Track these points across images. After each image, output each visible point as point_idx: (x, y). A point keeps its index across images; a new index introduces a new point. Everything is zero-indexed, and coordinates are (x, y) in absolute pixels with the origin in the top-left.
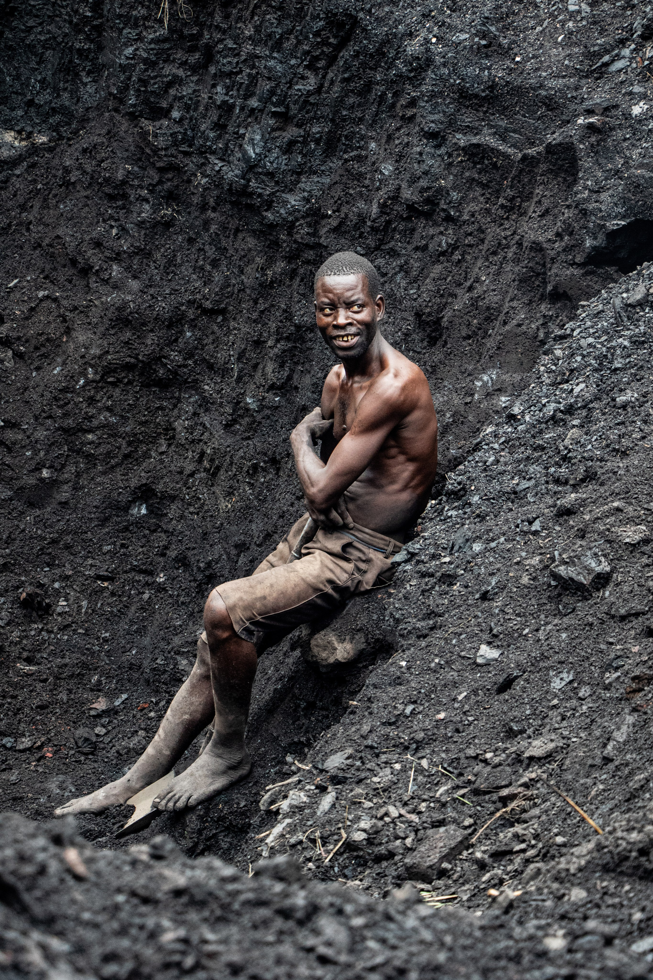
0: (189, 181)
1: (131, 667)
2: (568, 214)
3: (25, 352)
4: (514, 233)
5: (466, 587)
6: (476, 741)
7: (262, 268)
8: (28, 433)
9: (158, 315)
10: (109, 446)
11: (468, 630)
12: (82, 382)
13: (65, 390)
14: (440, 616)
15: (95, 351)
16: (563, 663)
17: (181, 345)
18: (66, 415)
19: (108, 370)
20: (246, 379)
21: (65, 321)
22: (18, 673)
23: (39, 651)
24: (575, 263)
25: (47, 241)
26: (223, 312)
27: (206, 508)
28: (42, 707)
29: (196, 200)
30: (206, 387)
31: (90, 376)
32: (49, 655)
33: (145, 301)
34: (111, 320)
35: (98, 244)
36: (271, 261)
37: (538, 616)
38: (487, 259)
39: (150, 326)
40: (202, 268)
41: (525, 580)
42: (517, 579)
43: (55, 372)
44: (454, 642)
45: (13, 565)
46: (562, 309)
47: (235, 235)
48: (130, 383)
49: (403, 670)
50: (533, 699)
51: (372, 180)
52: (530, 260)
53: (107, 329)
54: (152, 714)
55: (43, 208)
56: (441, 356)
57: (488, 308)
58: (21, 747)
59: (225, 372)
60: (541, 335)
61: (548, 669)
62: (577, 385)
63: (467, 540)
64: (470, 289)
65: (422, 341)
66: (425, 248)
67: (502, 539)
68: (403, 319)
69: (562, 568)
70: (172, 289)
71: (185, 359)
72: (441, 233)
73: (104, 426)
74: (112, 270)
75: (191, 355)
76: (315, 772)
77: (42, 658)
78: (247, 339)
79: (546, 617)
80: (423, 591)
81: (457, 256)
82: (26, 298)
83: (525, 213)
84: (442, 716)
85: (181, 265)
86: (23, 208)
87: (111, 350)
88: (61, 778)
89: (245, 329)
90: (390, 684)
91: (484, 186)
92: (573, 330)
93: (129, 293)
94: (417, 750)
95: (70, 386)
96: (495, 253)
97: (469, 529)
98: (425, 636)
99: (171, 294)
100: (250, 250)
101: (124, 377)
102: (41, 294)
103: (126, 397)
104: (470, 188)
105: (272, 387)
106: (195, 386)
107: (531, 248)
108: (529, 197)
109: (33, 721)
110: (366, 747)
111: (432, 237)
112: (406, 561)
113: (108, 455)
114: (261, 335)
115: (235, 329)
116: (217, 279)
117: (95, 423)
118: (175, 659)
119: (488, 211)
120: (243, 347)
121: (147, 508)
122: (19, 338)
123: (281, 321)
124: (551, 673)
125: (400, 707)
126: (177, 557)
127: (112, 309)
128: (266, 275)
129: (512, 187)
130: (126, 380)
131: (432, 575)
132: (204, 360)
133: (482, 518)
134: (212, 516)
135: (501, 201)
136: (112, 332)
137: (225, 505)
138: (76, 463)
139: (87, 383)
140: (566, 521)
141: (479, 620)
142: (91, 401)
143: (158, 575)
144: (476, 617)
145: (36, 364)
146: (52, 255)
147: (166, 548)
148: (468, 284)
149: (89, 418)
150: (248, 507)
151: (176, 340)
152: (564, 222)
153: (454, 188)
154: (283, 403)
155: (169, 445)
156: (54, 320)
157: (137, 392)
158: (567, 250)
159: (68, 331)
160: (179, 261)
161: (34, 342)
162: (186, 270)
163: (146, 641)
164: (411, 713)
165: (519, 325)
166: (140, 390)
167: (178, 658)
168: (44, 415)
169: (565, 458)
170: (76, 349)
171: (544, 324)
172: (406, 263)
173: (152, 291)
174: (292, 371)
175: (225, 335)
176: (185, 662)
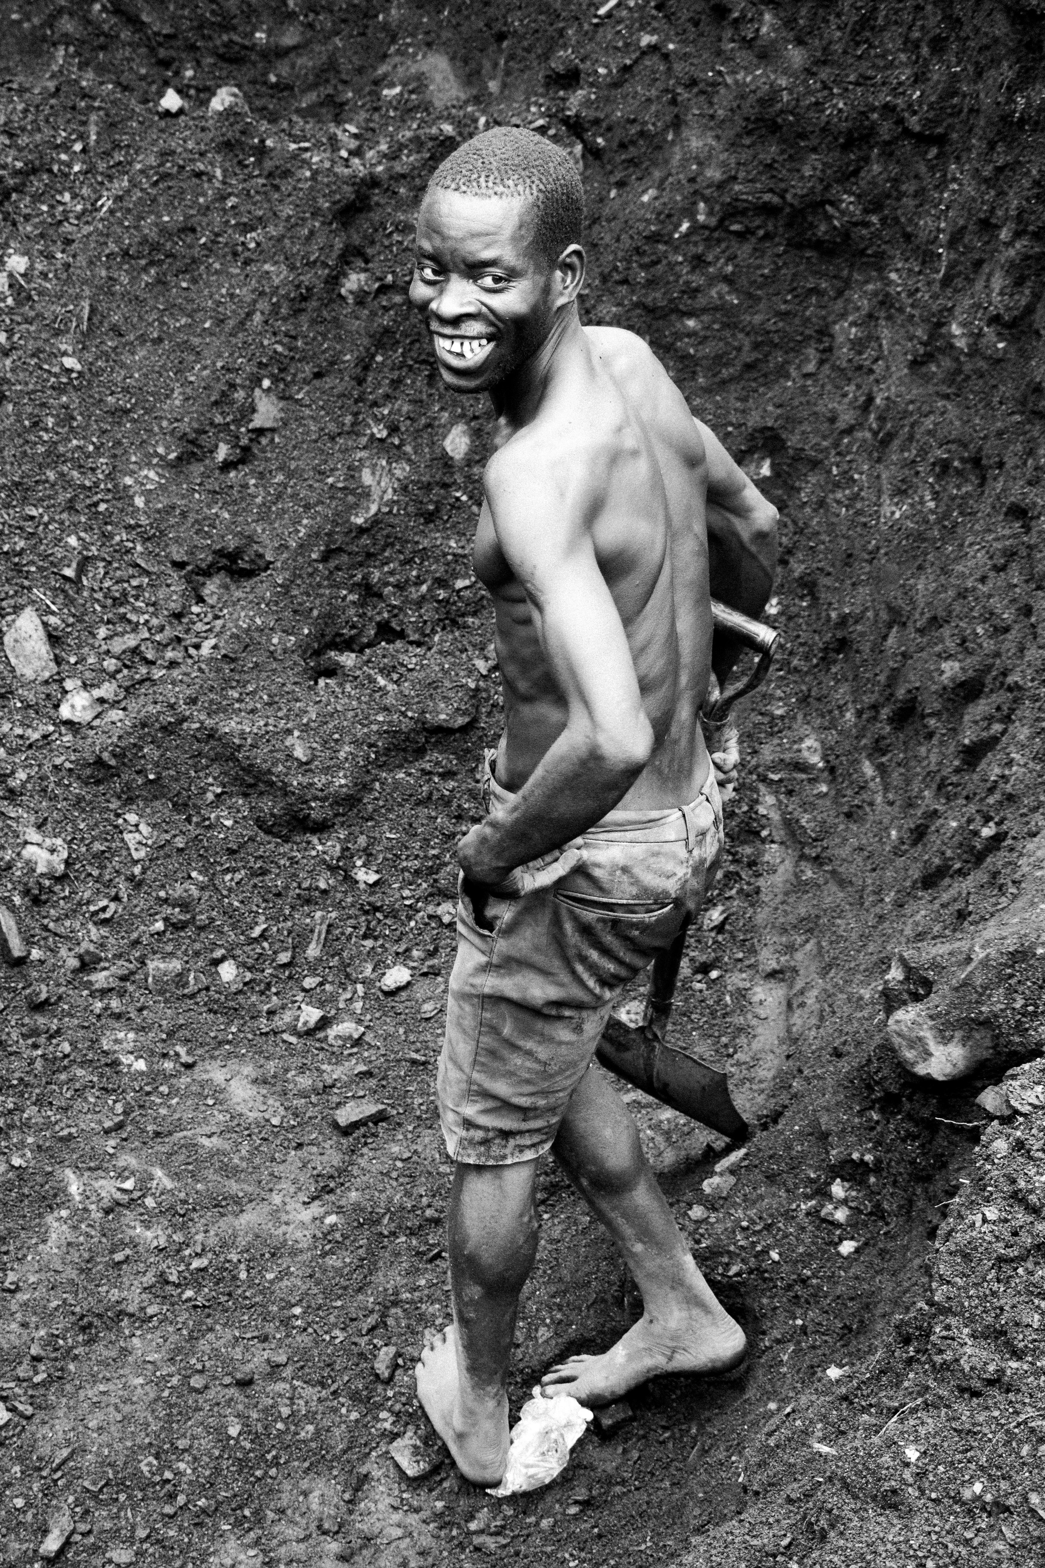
3: (604, 148)
7: (1009, 88)
8: (588, 305)
9: (828, 123)
10: (721, 344)
12: (685, 226)
13: (654, 238)
14: (1015, 1355)
15: (714, 173)
17: (862, 183)
19: (732, 211)
20: (959, 282)
21: (674, 102)
26: (941, 140)
27: (859, 505)
30: (893, 276)
31: (701, 218)
33: (809, 92)
34: (747, 119)
39: (814, 141)
40: (917, 46)
43: (645, 198)
44: (1025, 1450)
48: (767, 236)
49: (907, 1475)
53: (739, 136)
59: (928, 258)
70: (861, 75)
71: (866, 211)
73: (716, 309)
74: (761, 22)
75: (876, 206)
78: (969, 210)
82: (620, 44)
85: (883, 29)
87: (742, 175)
89: (970, 190)
90: (874, 1498)
93: (785, 72)
95: (665, 231)
98: (976, 1394)
99: (857, 84)
100: (996, 40)
101: (759, 227)
102: (646, 40)
103: (758, 262)
105: (995, 320)
106: (878, 266)
113: (719, 360)
114: (992, 211)
115: (954, 180)
116: (936, 77)
117: (701, 301)
118: (756, 790)
120: (961, 222)
121: (773, 466)
122: (597, 122)
123: (1028, 200)
126: (801, 578)
127: (752, 98)
128: (1016, 103)
130: (761, 233)
132: (897, 222)
134: (865, 525)
136: (747, 141)
137: (891, 511)
139: (696, 228)
142: (698, 262)
145: (618, 176)
149: (692, 292)
150: (920, 537)
151: (856, 173)
154: (1012, 356)
155: (821, 362)
156: (658, 97)
157: (779, 256)
159: (677, 123)
160: (880, 21)
161: (618, 134)
166: (785, 252)
167: (762, 788)
168: (616, 277)
170: (685, 161)
173: (825, 73)
174: (1036, 297)
175: (936, 187)
176: (770, 800)
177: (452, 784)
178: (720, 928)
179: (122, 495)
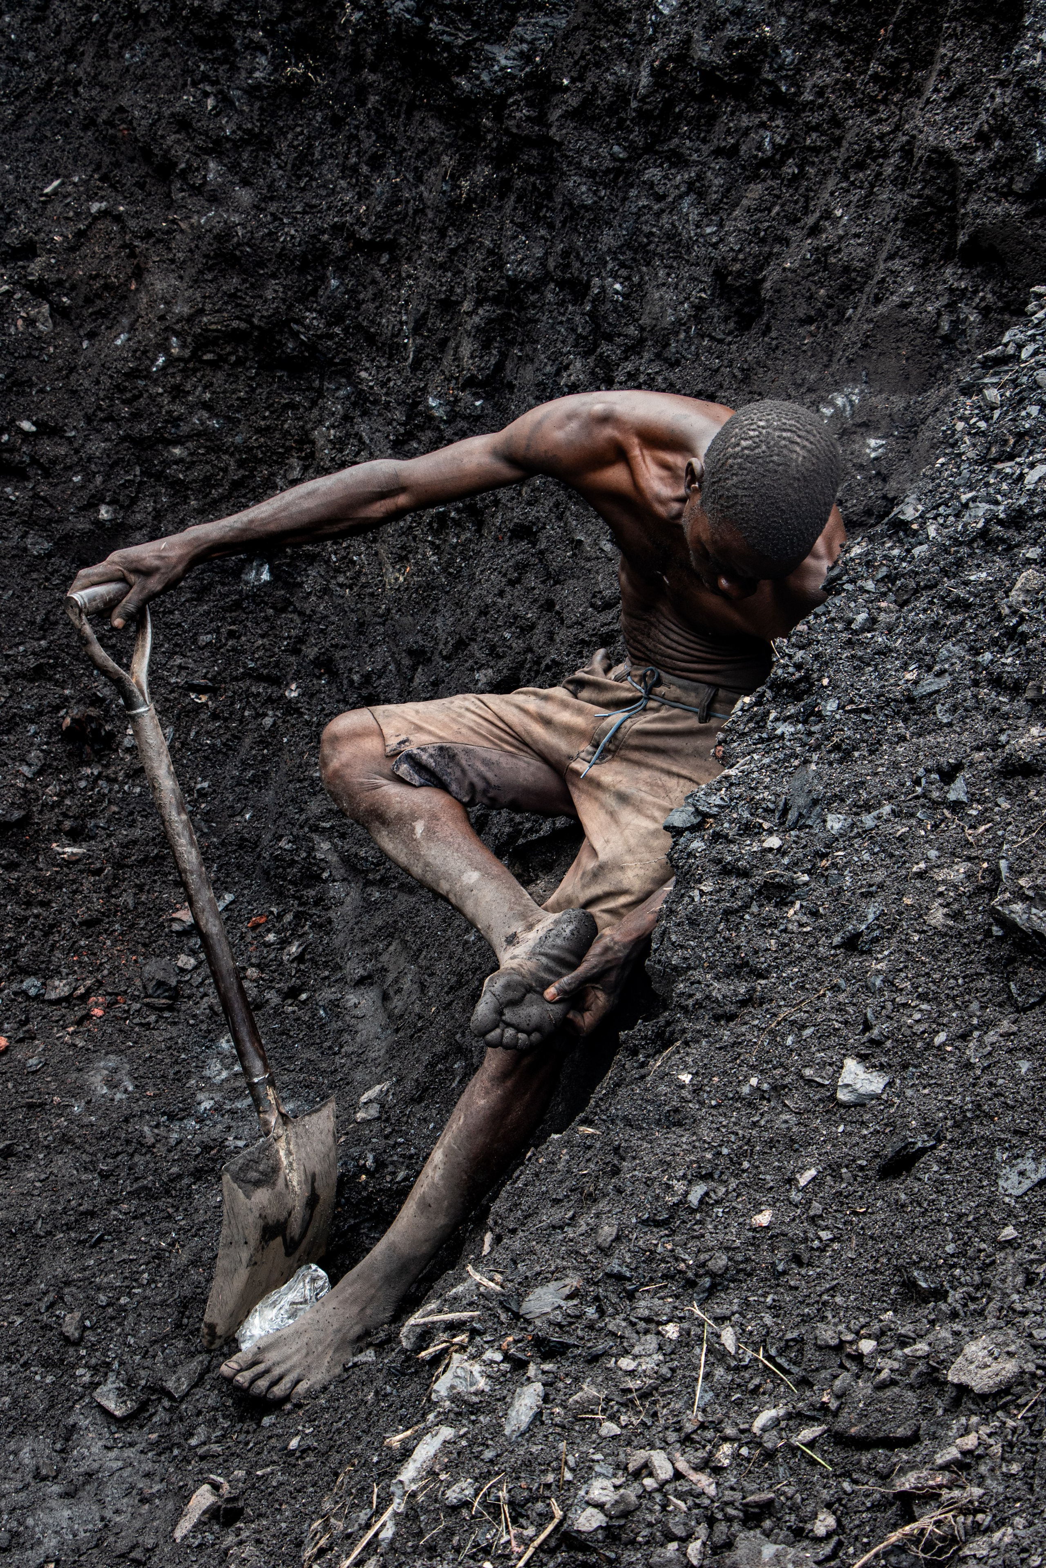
0: (333, 17)
1: (242, 843)
2: (1002, 97)
3: (70, 307)
4: (897, 128)
5: (815, 914)
6: (838, 1299)
7: (452, 176)
8: (76, 445)
9: (283, 249)
10: (208, 467)
11: (819, 1018)
12: (161, 360)
13: (133, 374)
14: (761, 976)
15: (181, 309)
16: (1024, 1134)
17: (322, 301)
18: (136, 416)
19: (204, 341)
20: (428, 364)
21: (132, 255)
22: (53, 859)
23: (93, 815)
24: (1011, 192)
25: (104, 115)
26: (391, 246)
27: (363, 579)
28: (89, 923)
29: (343, 49)
30: (363, 374)
31: (175, 351)
32: (109, 821)
33: (262, 225)
34: (206, 256)
35: (183, 124)
36: (466, 166)
37: (966, 1004)
38: (845, 177)
39: (271, 268)
40: (355, 169)
41: (937, 916)
42: (921, 912)
43: (119, 342)
44: (789, 1040)
45: (53, 667)
46: (985, 277)
47: (409, 115)
48: (240, 362)
49: (684, 1093)
50: (960, 1216)
51: (641, 23)
52: (927, 183)
53: (201, 272)
54: (271, 937)
55: (98, 56)
56: (760, 353)
57: (847, 269)
58: (53, 996)
59: (393, 350)
60: (945, 326)
61: (992, 1142)
62: (1032, 466)
63: (815, 802)
64: (815, 231)
65: (726, 319)
66: (732, 152)
67: (887, 809)
68: (692, 279)
69: (1018, 907)
70: (307, 204)
71: (329, 325)
72: (763, 125)
73: (199, 434)
74: (207, 170)
75: (337, 318)
76: (503, 1317)
77: (98, 827)
78: (428, 296)
79: (983, 1008)
80: (727, 913)
81: (790, 169)
82: (71, 214)
83: (918, 92)
84: (764, 1218)
85: (320, 163)
86: (71, 55)
87: (208, 307)
88: (113, 1061)
89: (426, 279)
90: (658, 1122)
91: (842, 39)
92: (1020, 347)
93: (236, 210)
94: (711, 1292)
95: (142, 367)
96: (860, 166)
97: (819, 775)
98: (731, 1017)
99: (304, 213)
100: (432, 141)
101: (230, 354)
102: (95, 207)
103: (234, 386)
104: (817, 43)
105: (470, 383)
106: (347, 371)
107: (930, 162)
108: (926, 61)
109: (74, 949)
110: (609, 1275)
111: (747, 132)
112: (693, 829)
113: (208, 482)
114: (451, 290)
115: (409, 276)
116: (379, 190)
117: (185, 429)
118: (311, 840)
119: (849, 86)
120: (422, 309)
121: (271, 571)
122: (60, 283)
123: (485, 270)
124: (1001, 1156)
125: (679, 1186)
126: (317, 658)
127: (208, 238)
128: (460, 187)
129: (894, 41)
130: (233, 358)
131: (745, 874)
132: (359, 327)
133: (844, 753)
134: (372, 595)
135: (874, 67)
136: (209, 277)
137: (395, 577)
138: (156, 496)
139: (168, 364)
140: (1022, 789)
141: (842, 997)
142: (177, 393)
143: (288, 685)
144: (836, 989)
145: (88, 327)
146: (113, 140)
147: (301, 640)
148: (811, 220)
149: (175, 421)
150: (430, 587)
151: (314, 293)
152: (994, 114)
153: (788, 41)
154: (489, 411)
155: (305, 468)
156: (116, 253)
157: (252, 379)
158: (998, 166)
159: (139, 273)
160: (317, 156)
161: (84, 289)
162: (329, 172)
163: (268, 797)
164: (701, 1202)
165: (904, 306)
166: (257, 374)
167: (316, 837)
168: (101, 415)
169: (1011, 634)
170: (151, 304)
171: (951, 307)
172: (700, 177)
173: (273, 207)
174: (504, 356)
175: (393, 287)
176: (326, 846)
177: (16, 875)
178: (300, 958)
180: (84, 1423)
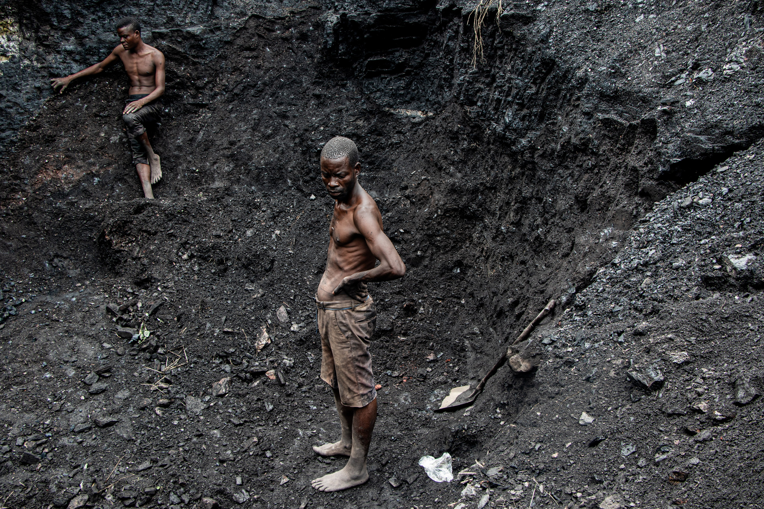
0: (484, 132)
1: (447, 340)
2: (651, 154)
3: (415, 202)
4: (624, 161)
5: (579, 370)
6: (573, 480)
7: (510, 171)
8: (413, 236)
9: (468, 188)
10: (446, 243)
11: (577, 400)
13: (428, 219)
14: (562, 387)
15: (441, 203)
16: (630, 438)
17: (477, 202)
18: (428, 229)
19: (447, 211)
20: (502, 218)
21: (431, 189)
22: (398, 340)
23: (410, 330)
24: (653, 178)
25: (427, 156)
26: (495, 188)
27: (483, 273)
28: (405, 358)
29: (485, 140)
30: (486, 220)
31: (439, 213)
32: (413, 332)
33: (463, 182)
34: (449, 190)
35: (445, 158)
36: (514, 168)
37: (618, 399)
38: (610, 173)
39: (465, 193)
40: (487, 169)
41: (612, 374)
42: (608, 372)
43: (426, 211)
44: (568, 405)
46: (646, 200)
47: (501, 156)
48: (455, 216)
49: (538, 418)
50: (609, 460)
51: (559, 134)
52: (631, 175)
53: (447, 194)
54: (451, 365)
55: (427, 142)
56: (586, 218)
57: (609, 197)
58: (394, 375)
59: (494, 214)
60: (635, 213)
61: (620, 440)
62: (651, 250)
63: (582, 339)
64: (602, 187)
65: (578, 209)
66: (581, 166)
67: (602, 342)
68: (570, 198)
69: (634, 373)
70: (474, 178)
71: (478, 208)
72: (589, 159)
73: (444, 234)
74: (450, 169)
75: (480, 206)
76: (482, 475)
77: (410, 333)
78: (503, 201)
79: (622, 401)
80: (555, 368)
81: (596, 171)
82: (417, 179)
83: (629, 152)
84: (555, 455)
85: (478, 167)
86: (421, 142)
87: (448, 202)
88: (407, 394)
89: (503, 196)
90: (530, 425)
91: (610, 138)
92: (650, 218)
93: (457, 179)
94: (539, 474)
95: (431, 217)
96: (614, 170)
97: (584, 332)
98: (553, 398)
99: (474, 180)
100: (506, 162)
101: (453, 214)
102: (423, 177)
103: (453, 222)
104: (604, 139)
105: (512, 223)
106: (482, 219)
107: (632, 170)
108: (632, 144)
109: (400, 364)
110: (511, 467)
111: (585, 161)
112: (550, 344)
113: (445, 246)
114: (509, 200)
115: (499, 196)
116: (492, 174)
117: (440, 232)
118: (464, 340)
119: (612, 150)
120: (502, 204)
121: (460, 270)
122: (413, 196)
123: (517, 195)
124: (623, 444)
125: (533, 444)
126: (470, 293)
127: (449, 185)
128: (512, 174)
129: (624, 139)
131: (561, 358)
132: (486, 208)
133: (592, 326)
134: (484, 277)
135: (618, 145)
136: (449, 195)
137: (491, 273)
138: (432, 249)
139: (437, 216)
140: (639, 339)
141: (583, 395)
142: (439, 223)
143: (462, 300)
144: (582, 392)
145: (419, 207)
146: (429, 161)
147: (466, 288)
148: (600, 184)
149: (438, 230)
150: (499, 276)
151: (475, 199)
152: (649, 158)
153: (596, 139)
154: (517, 230)
155: (470, 244)
156: (427, 189)
157: (458, 221)
158: (650, 171)
159: (432, 194)
161: (418, 197)
162: (481, 170)
163: (455, 328)
164: (539, 449)
165: (624, 207)
166: (459, 219)
168: (420, 229)
169: (641, 296)
170: (434, 201)
171: (636, 208)
172: (572, 172)
173: (466, 178)
174: (521, 217)
175: (495, 198)
176: (467, 342)
177: (388, 344)
178: (458, 371)
179: (304, 281)
180: (385, 487)
